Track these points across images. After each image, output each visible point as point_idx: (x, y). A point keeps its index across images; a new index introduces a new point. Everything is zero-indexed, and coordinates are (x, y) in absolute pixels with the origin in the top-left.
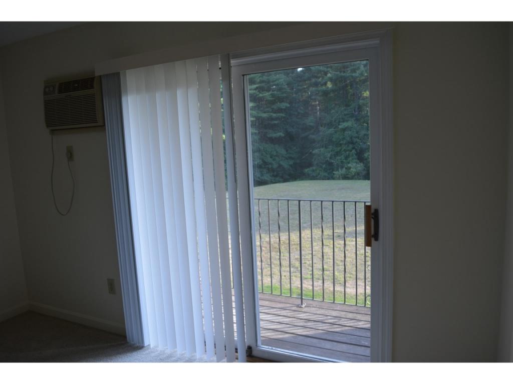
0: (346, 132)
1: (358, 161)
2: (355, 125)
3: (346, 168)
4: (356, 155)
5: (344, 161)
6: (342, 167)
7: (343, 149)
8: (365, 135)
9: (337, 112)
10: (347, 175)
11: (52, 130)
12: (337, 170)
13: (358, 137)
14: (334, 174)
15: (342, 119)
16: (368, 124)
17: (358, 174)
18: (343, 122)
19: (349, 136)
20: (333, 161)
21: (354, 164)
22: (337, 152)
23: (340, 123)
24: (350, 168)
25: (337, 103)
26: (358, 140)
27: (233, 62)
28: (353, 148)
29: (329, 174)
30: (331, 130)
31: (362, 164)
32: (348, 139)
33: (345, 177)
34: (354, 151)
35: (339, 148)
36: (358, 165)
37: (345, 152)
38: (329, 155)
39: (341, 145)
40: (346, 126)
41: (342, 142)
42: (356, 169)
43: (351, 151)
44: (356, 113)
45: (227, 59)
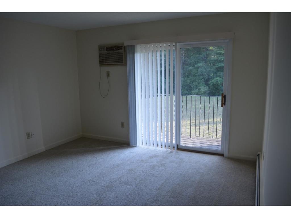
0: (199, 69)
1: (205, 85)
2: (204, 65)
3: (198, 89)
4: (204, 82)
5: (197, 85)
6: (196, 89)
7: (197, 79)
8: (209, 71)
9: (194, 58)
10: (199, 92)
11: (101, 65)
12: (194, 90)
13: (205, 72)
14: (191, 92)
15: (197, 61)
16: (211, 65)
17: (205, 92)
18: (198, 63)
19: (201, 71)
20: (191, 85)
21: (203, 87)
22: (194, 80)
23: (196, 64)
24: (201, 89)
25: (194, 52)
26: (206, 74)
27: (178, 44)
28: (203, 78)
29: (188, 92)
30: (191, 67)
31: (207, 87)
32: (200, 73)
33: (198, 94)
34: (203, 80)
35: (195, 78)
36: (205, 88)
37: (198, 80)
38: (189, 82)
39: (196, 76)
40: (199, 66)
41: (196, 75)
42: (204, 90)
43: (201, 79)
44: (205, 59)
45: (176, 43)
